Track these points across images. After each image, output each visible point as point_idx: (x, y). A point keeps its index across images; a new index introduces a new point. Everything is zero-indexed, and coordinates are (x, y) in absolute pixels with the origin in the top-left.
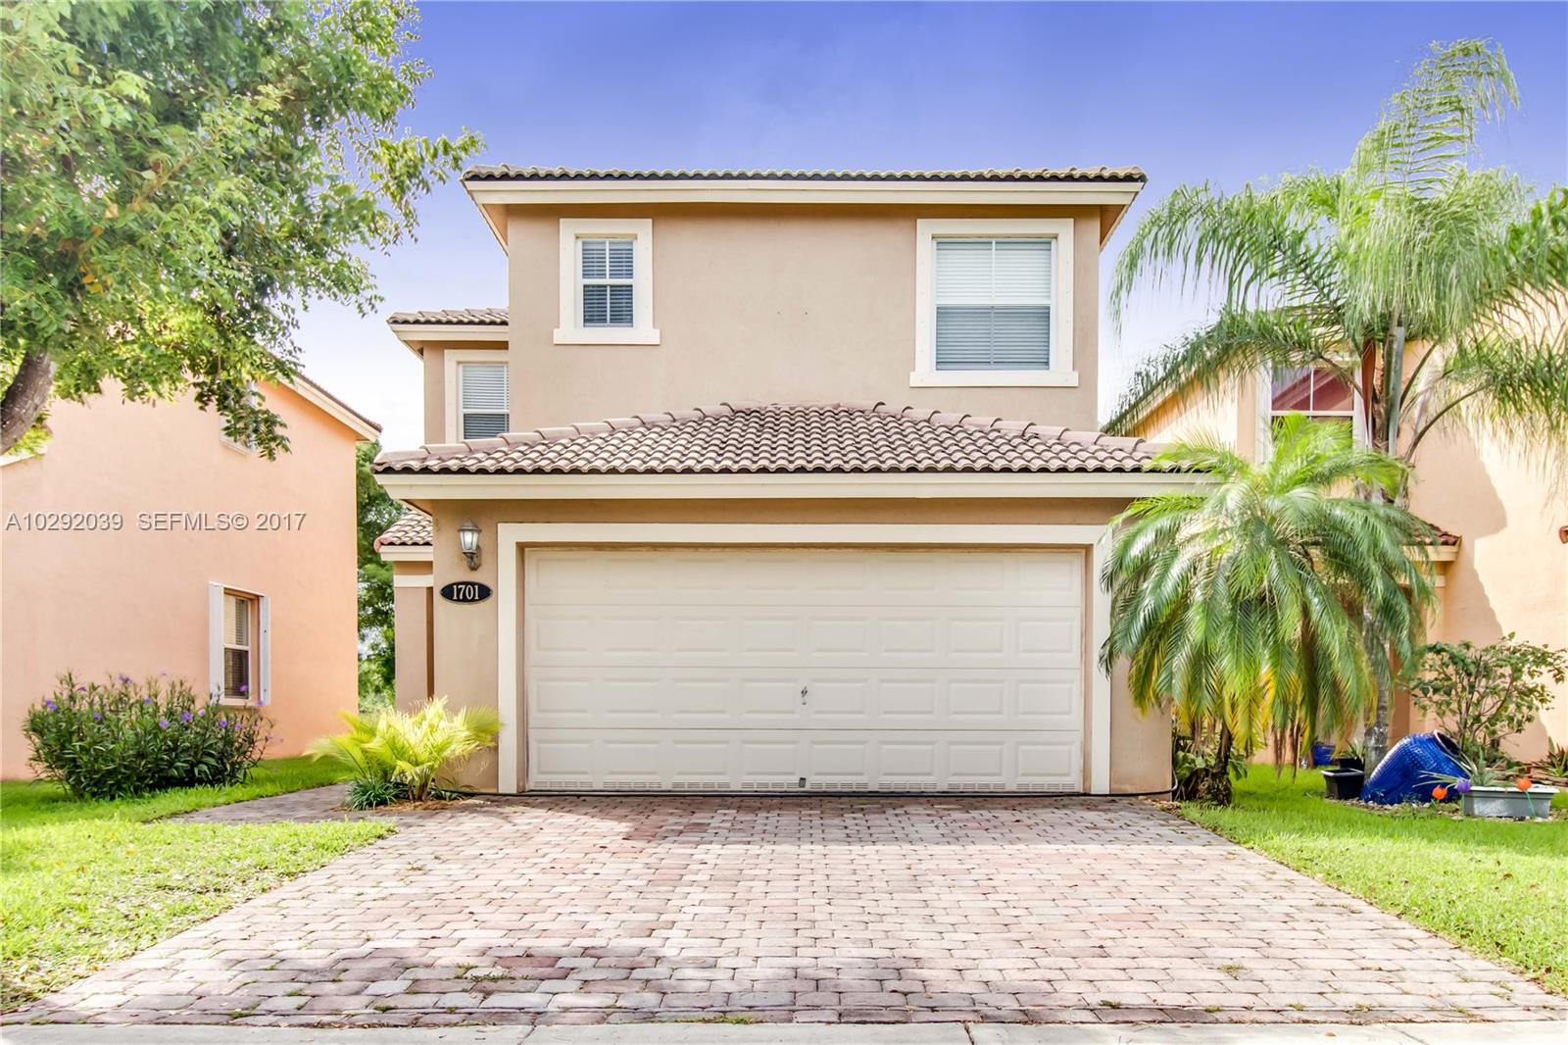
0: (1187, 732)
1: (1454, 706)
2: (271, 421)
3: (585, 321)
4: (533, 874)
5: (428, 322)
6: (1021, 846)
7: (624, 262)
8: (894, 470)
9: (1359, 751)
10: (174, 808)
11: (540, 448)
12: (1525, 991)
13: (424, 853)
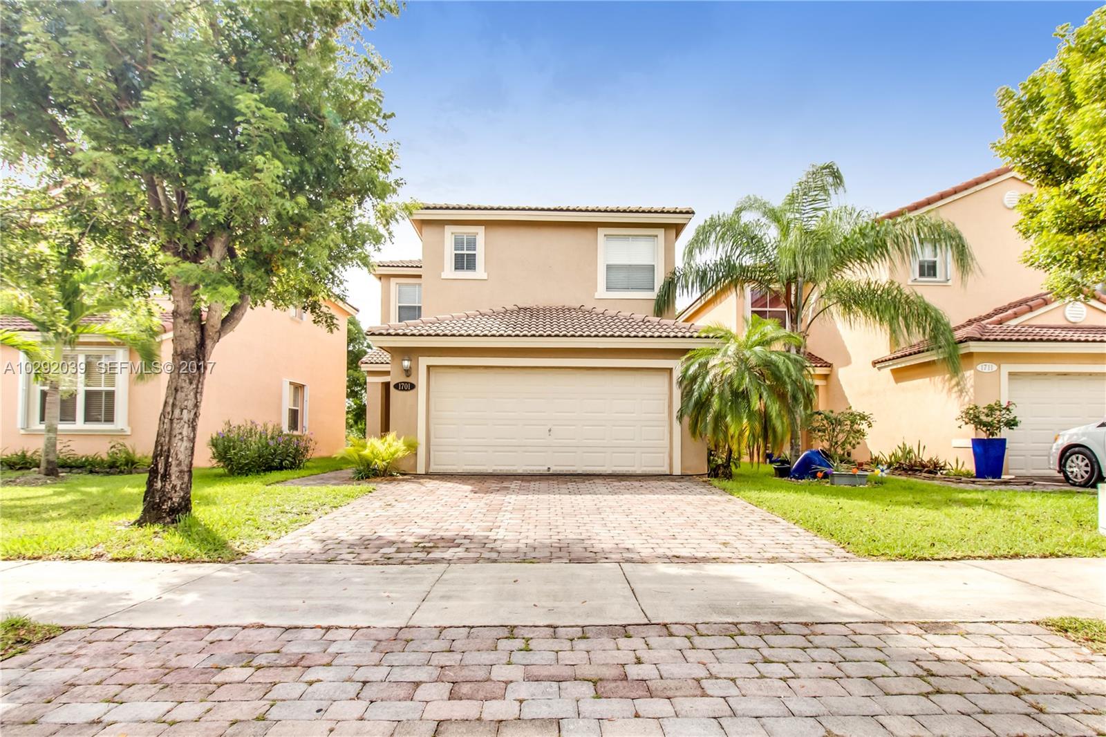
0: (713, 448)
1: (827, 437)
2: (332, 317)
3: (456, 269)
4: (438, 507)
5: (384, 266)
6: (643, 496)
7: (472, 244)
8: (589, 336)
9: (788, 457)
10: (276, 480)
11: (437, 325)
12: (839, 551)
13: (390, 499)
